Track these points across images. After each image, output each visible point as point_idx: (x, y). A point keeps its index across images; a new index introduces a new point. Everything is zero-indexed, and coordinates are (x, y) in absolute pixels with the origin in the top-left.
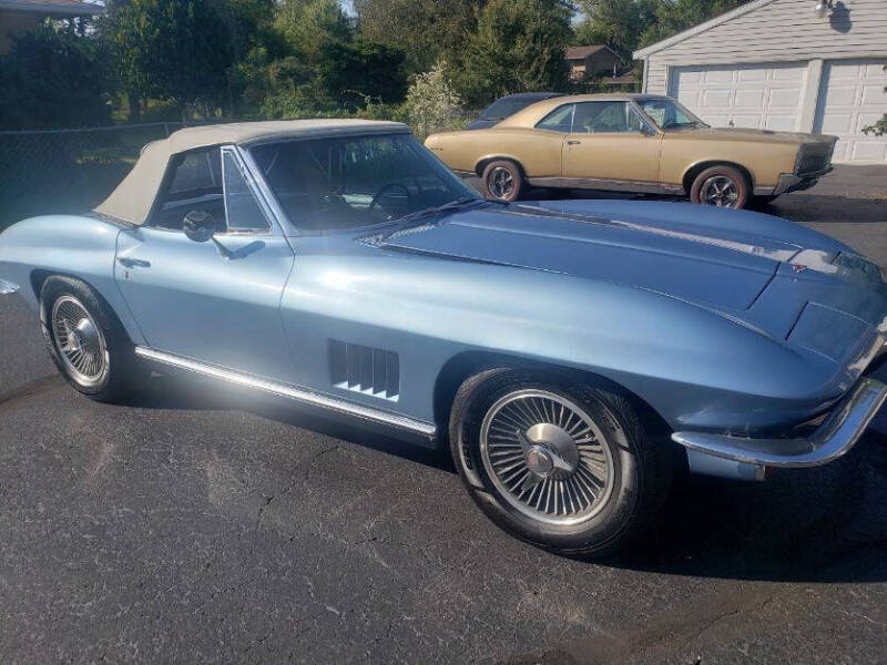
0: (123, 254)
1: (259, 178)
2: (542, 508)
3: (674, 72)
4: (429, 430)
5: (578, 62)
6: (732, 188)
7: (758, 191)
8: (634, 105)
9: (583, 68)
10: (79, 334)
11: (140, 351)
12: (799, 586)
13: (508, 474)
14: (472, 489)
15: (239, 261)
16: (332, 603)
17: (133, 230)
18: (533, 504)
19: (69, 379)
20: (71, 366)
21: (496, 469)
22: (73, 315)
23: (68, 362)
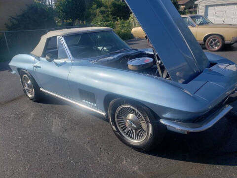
0: (35, 65)
1: (66, 45)
2: (131, 137)
3: (207, 7)
4: (104, 114)
5: (183, 5)
6: (218, 42)
7: (226, 42)
8: (190, 18)
9: (184, 6)
10: (28, 84)
11: (41, 89)
12: (202, 164)
13: (123, 127)
14: (114, 131)
15: (60, 67)
16: (73, 160)
17: (38, 58)
18: (129, 136)
19: (27, 95)
20: (27, 92)
21: (120, 126)
22: (26, 80)
23: (26, 91)
